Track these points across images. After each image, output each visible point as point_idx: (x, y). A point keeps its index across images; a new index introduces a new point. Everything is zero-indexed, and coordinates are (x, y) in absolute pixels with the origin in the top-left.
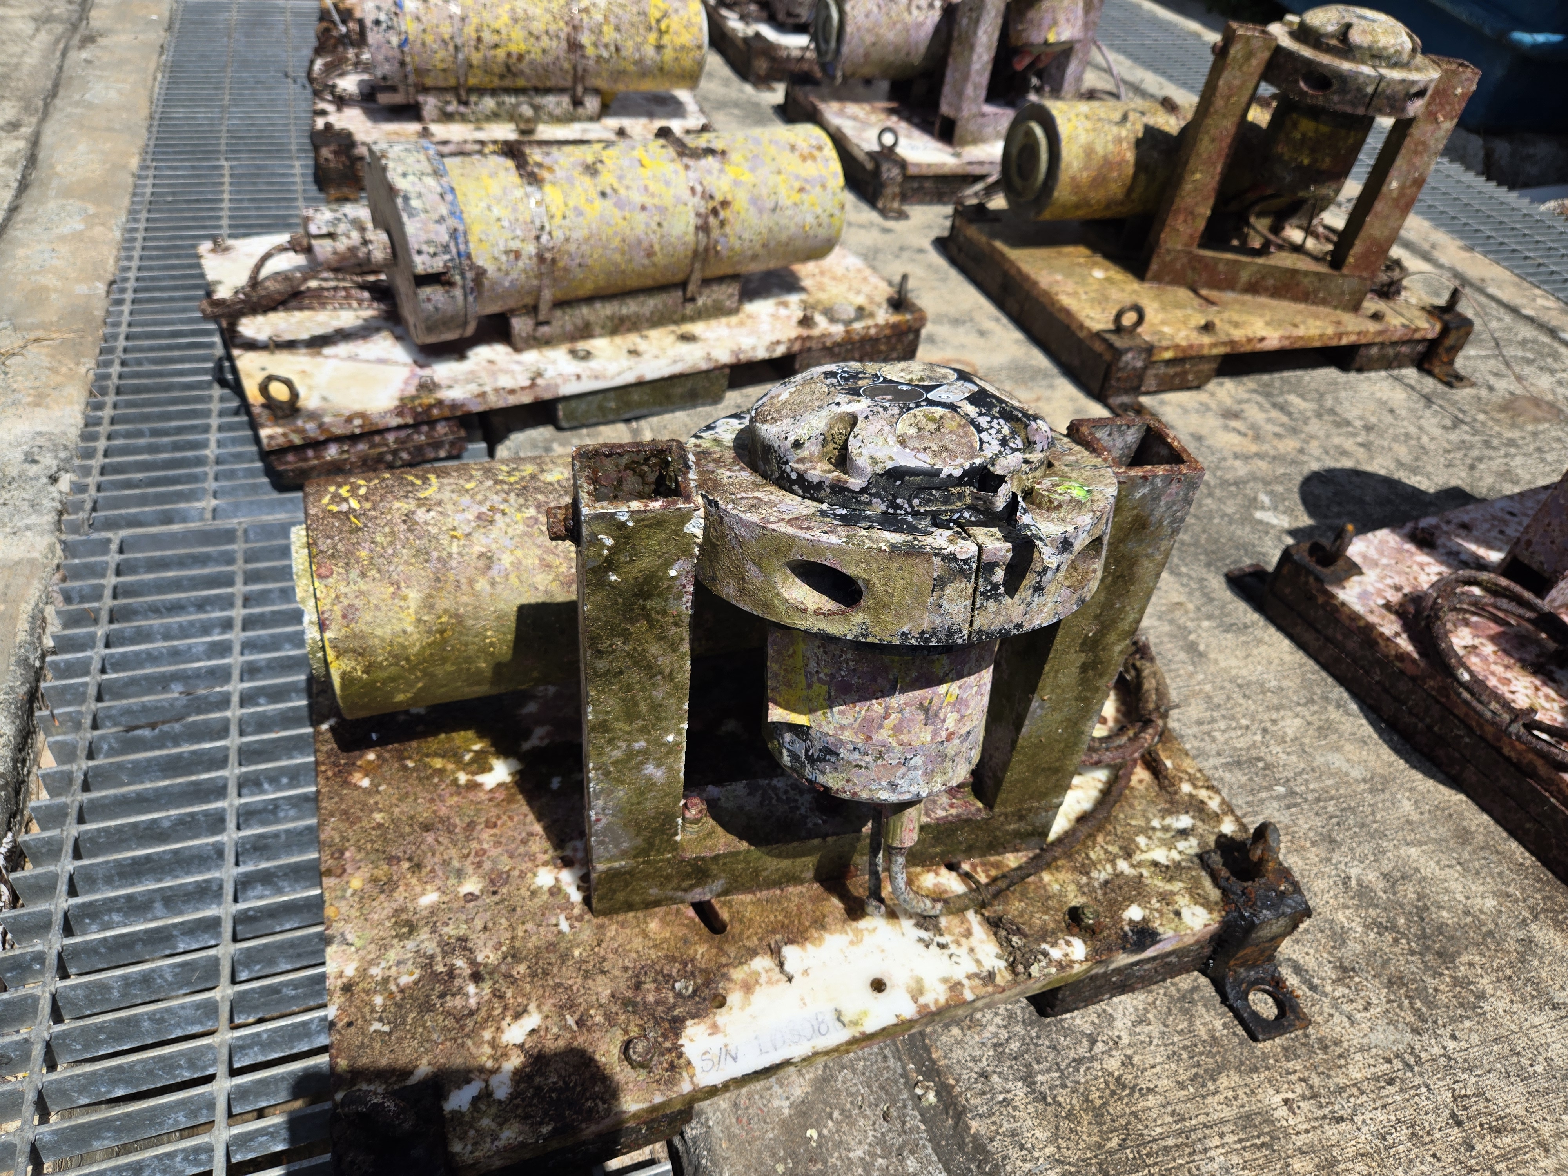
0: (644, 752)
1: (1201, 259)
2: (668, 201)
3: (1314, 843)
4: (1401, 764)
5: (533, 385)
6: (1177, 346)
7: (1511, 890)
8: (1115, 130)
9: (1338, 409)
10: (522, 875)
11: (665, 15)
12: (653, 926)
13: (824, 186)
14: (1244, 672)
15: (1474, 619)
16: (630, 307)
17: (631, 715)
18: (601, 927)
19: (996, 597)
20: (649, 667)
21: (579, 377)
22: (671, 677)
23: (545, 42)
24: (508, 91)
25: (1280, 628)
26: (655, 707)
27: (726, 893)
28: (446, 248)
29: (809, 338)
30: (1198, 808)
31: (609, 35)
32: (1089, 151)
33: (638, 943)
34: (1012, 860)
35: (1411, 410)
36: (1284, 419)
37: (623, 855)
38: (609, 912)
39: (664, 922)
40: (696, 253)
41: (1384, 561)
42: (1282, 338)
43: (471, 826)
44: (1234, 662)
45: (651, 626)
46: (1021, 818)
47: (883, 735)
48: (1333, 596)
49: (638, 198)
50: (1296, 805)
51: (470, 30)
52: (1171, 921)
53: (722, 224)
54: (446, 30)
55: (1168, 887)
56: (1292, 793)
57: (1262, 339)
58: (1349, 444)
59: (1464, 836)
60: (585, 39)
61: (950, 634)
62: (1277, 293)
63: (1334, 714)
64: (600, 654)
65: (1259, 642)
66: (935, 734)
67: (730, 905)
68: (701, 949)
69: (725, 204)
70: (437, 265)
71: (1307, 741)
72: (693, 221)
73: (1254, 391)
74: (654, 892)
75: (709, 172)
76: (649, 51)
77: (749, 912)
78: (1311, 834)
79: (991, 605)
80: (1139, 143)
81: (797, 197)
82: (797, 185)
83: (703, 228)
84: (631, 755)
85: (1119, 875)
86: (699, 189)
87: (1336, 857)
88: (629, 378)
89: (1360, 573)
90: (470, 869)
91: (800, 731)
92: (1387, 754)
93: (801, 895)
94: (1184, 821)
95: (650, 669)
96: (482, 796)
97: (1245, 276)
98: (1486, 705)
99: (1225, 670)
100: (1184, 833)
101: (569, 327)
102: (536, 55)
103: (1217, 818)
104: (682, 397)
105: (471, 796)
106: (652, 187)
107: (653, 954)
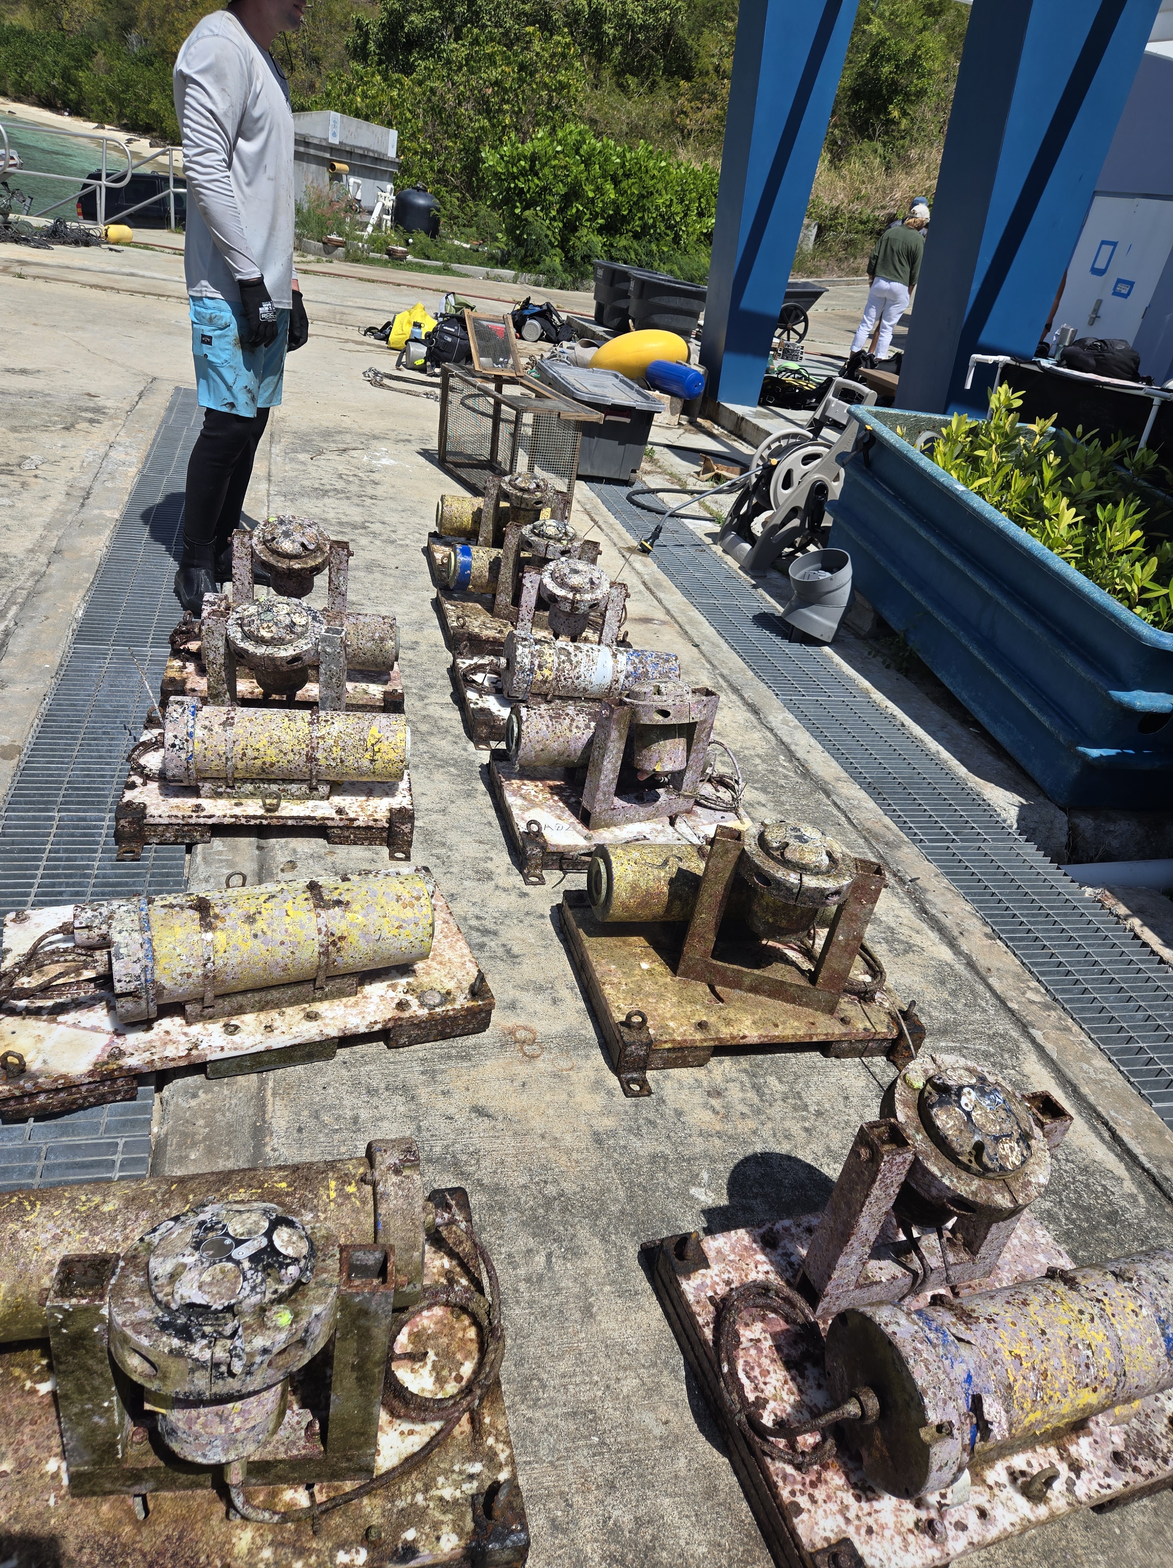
0: (92, 1410)
1: (715, 967)
2: (301, 938)
3: (598, 1487)
4: (695, 1428)
5: (188, 1055)
6: (674, 1040)
7: (723, 1541)
8: (656, 872)
9: (803, 1094)
10: (39, 1462)
11: (379, 741)
12: (105, 1508)
13: (416, 924)
14: (616, 1335)
15: (772, 1315)
16: (275, 994)
17: (81, 1390)
18: (73, 1505)
19: (223, 1378)
20: (88, 1370)
21: (222, 1049)
22: (102, 1375)
23: (291, 756)
24: (262, 781)
25: (660, 1299)
26: (94, 1389)
27: (156, 1490)
28: (138, 978)
29: (400, 1019)
30: (490, 1458)
31: (337, 752)
32: (634, 887)
33: (91, 1519)
34: (348, 1486)
35: (863, 1098)
36: (756, 1100)
37: (86, 1463)
38: (79, 1496)
39: (112, 1507)
40: (319, 967)
41: (732, 1257)
42: (760, 1036)
43: (21, 1422)
44: (613, 1325)
45: (87, 1352)
46: (349, 1460)
47: (197, 1427)
48: (679, 1285)
49: (279, 938)
50: (600, 1454)
51: (238, 749)
52: (431, 1543)
53: (339, 950)
54: (222, 749)
55: (442, 1518)
56: (603, 1443)
57: (744, 1037)
58: (795, 1128)
59: (711, 1492)
60: (319, 755)
61: (199, 1394)
62: (772, 995)
63: (665, 1379)
64: (61, 1363)
65: (640, 1307)
66: (227, 1429)
67: (156, 1498)
68: (128, 1529)
69: (342, 938)
70: (131, 987)
71: (634, 1399)
72: (317, 949)
73: (745, 1071)
74: (108, 1486)
75: (334, 918)
76: (365, 763)
77: (167, 1506)
78: (600, 1479)
79: (220, 1382)
80: (672, 882)
81: (396, 932)
82: (397, 924)
83: (326, 953)
84: (83, 1412)
85: (413, 1505)
86: (324, 929)
87: (609, 1500)
88: (261, 1048)
89: (708, 1266)
90: (10, 1454)
91: (164, 1416)
92: (688, 1417)
93: (204, 1497)
94: (476, 1468)
95: (90, 1372)
96: (36, 1400)
97: (747, 981)
98: (730, 1394)
99: (603, 1331)
100: (471, 1477)
101: (227, 1008)
102: (283, 763)
103: (500, 1467)
104: (302, 1057)
105: (29, 1399)
106: (290, 930)
107: (99, 1529)
